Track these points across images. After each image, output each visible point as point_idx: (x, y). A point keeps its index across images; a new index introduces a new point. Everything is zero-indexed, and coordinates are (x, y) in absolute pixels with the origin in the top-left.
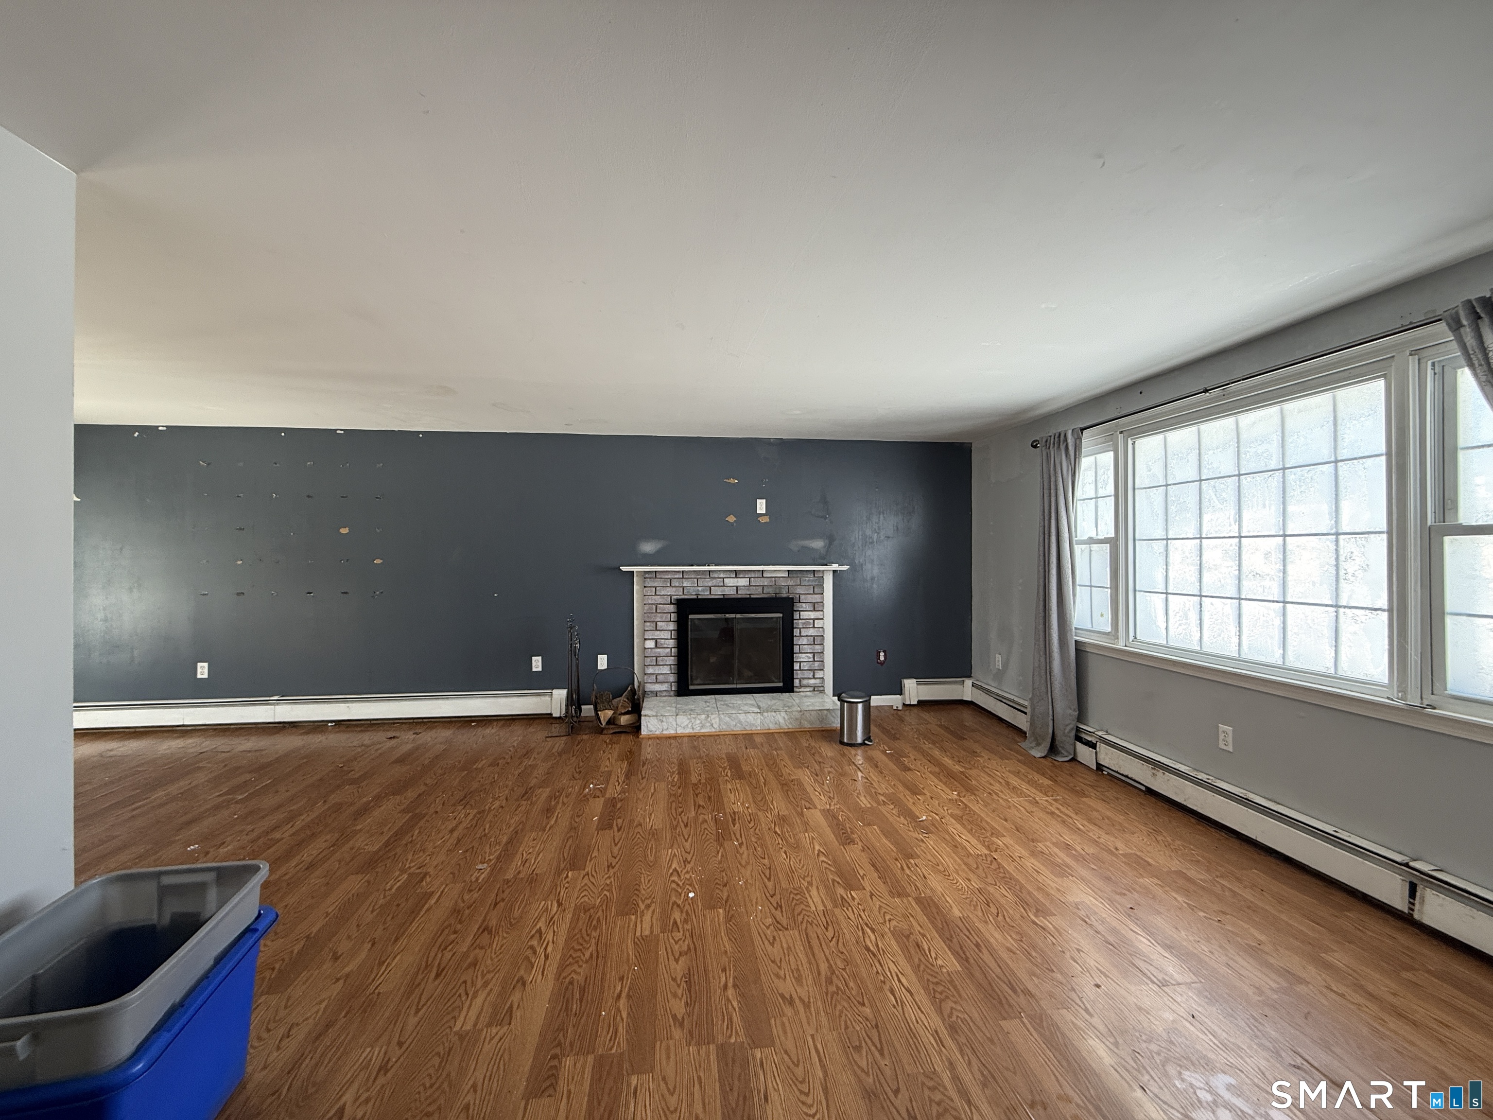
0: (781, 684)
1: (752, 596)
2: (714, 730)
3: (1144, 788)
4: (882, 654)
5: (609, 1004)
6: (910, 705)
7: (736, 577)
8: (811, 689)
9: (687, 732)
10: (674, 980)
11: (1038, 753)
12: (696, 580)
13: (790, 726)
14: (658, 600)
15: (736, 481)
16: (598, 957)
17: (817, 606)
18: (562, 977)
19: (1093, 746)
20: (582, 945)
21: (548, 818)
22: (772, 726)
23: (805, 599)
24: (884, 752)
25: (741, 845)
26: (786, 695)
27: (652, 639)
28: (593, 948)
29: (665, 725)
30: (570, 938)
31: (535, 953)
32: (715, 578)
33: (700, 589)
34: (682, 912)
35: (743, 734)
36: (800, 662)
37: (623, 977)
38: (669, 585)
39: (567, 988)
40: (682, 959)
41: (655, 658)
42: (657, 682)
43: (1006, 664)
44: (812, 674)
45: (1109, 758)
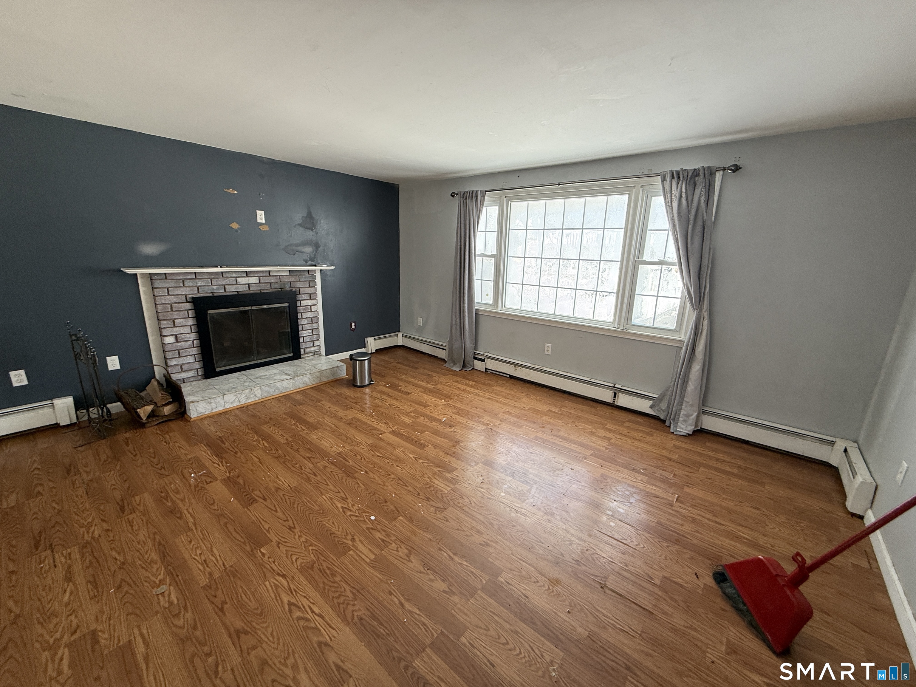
0: (291, 355)
1: (262, 291)
2: (257, 399)
3: (508, 376)
4: (353, 324)
5: (401, 613)
6: (372, 353)
7: (247, 276)
8: (312, 354)
9: (235, 405)
10: (421, 572)
11: (457, 368)
12: (209, 280)
13: (314, 383)
14: (173, 299)
15: (236, 192)
16: (358, 591)
17: (312, 296)
18: (350, 621)
19: (483, 360)
20: (337, 591)
21: (180, 518)
22: (301, 386)
23: (304, 291)
24: (385, 386)
25: (366, 472)
26: (297, 362)
27: (172, 335)
28: (348, 589)
29: (214, 405)
30: (323, 594)
31: (307, 620)
32: (228, 278)
33: (215, 287)
34: (379, 532)
35: (282, 396)
36: (303, 337)
37: (390, 592)
38: (182, 285)
39: (362, 624)
40: (412, 558)
41: (177, 351)
42: (182, 371)
43: (425, 323)
44: (312, 344)
45: (491, 365)
